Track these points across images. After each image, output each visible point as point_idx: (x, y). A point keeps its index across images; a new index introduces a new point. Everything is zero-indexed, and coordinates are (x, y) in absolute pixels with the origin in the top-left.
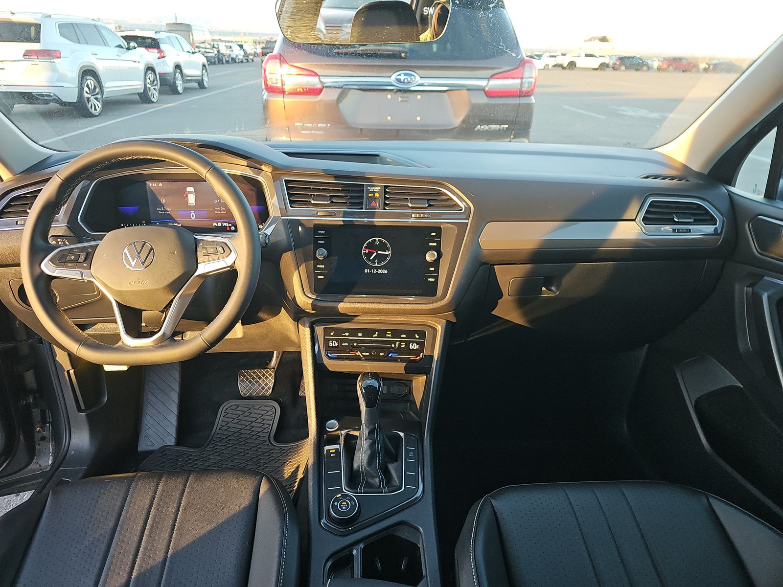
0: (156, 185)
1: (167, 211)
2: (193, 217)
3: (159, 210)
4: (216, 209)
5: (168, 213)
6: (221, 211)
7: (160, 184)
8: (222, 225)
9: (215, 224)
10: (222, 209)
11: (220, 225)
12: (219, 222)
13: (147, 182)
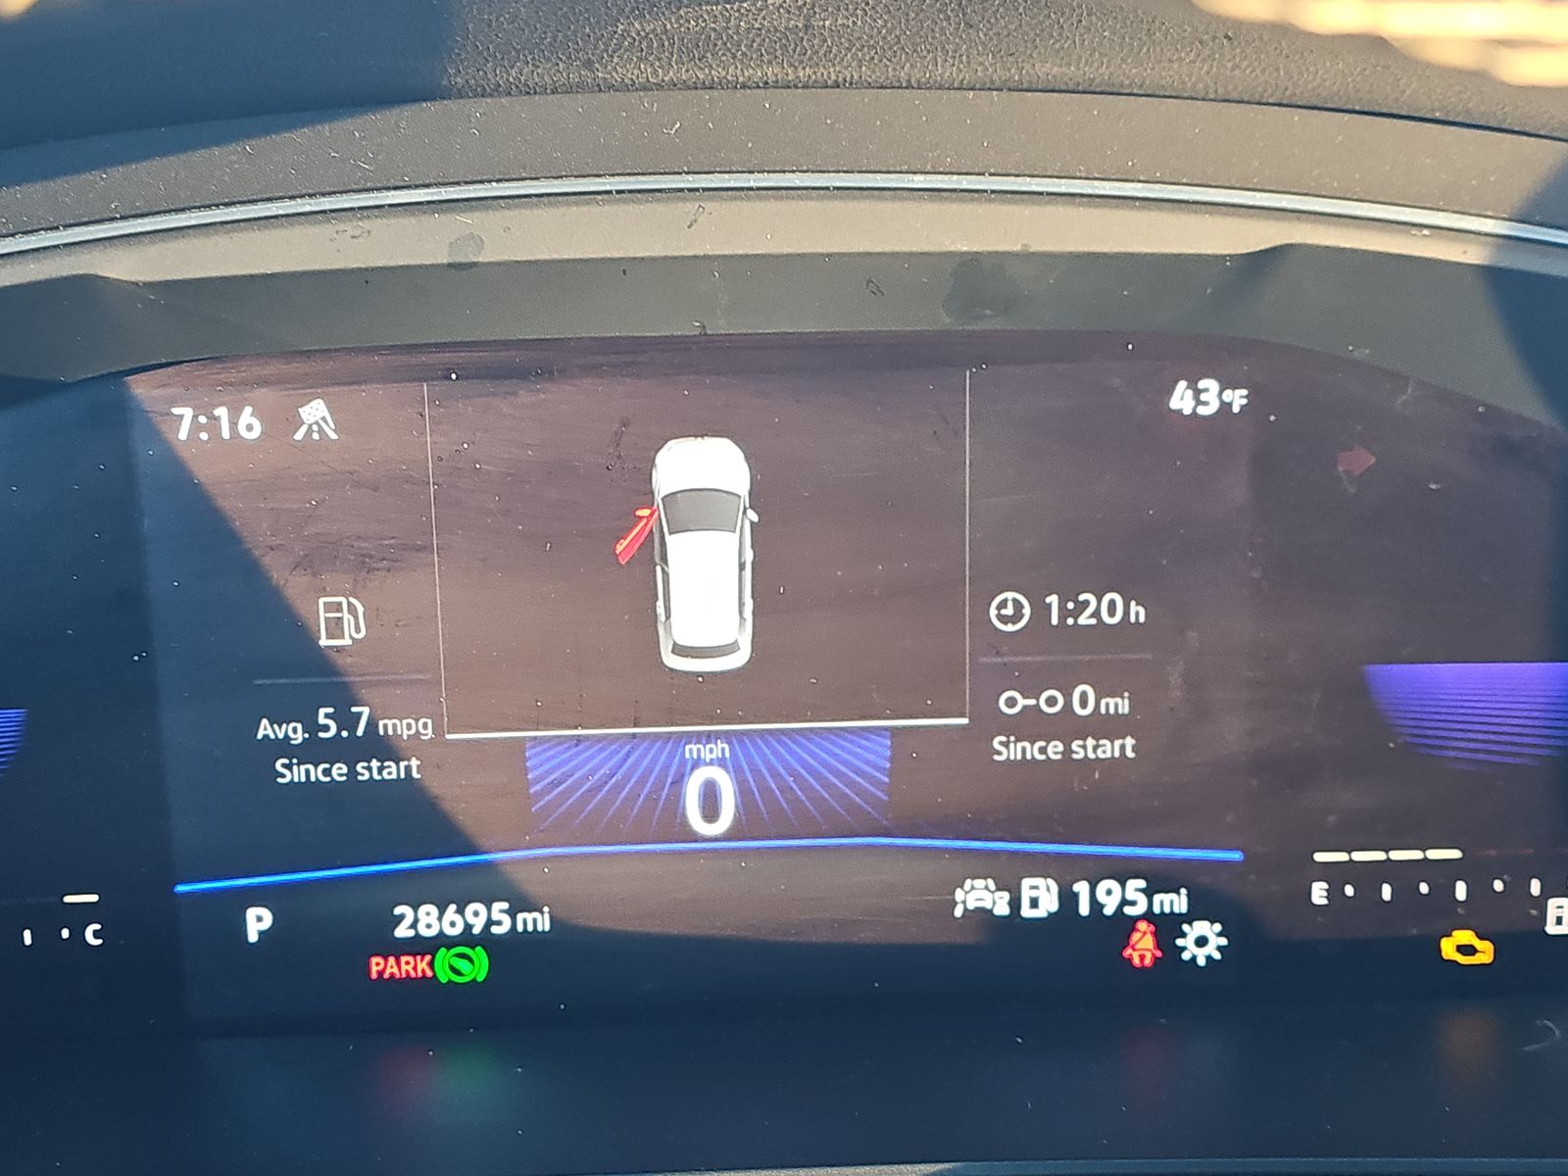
0: (250, 425)
1: (383, 748)
2: (711, 812)
3: (283, 747)
4: (1013, 702)
5: (392, 771)
6: (1069, 727)
7: (315, 411)
8: (1068, 899)
9: (979, 895)
10: (1085, 700)
11: (1049, 904)
12: (1040, 866)
13: (143, 389)
